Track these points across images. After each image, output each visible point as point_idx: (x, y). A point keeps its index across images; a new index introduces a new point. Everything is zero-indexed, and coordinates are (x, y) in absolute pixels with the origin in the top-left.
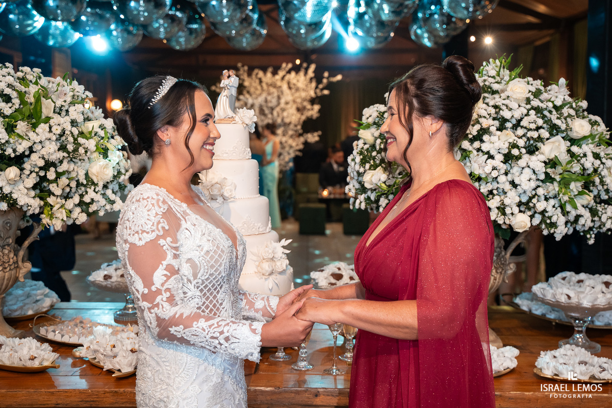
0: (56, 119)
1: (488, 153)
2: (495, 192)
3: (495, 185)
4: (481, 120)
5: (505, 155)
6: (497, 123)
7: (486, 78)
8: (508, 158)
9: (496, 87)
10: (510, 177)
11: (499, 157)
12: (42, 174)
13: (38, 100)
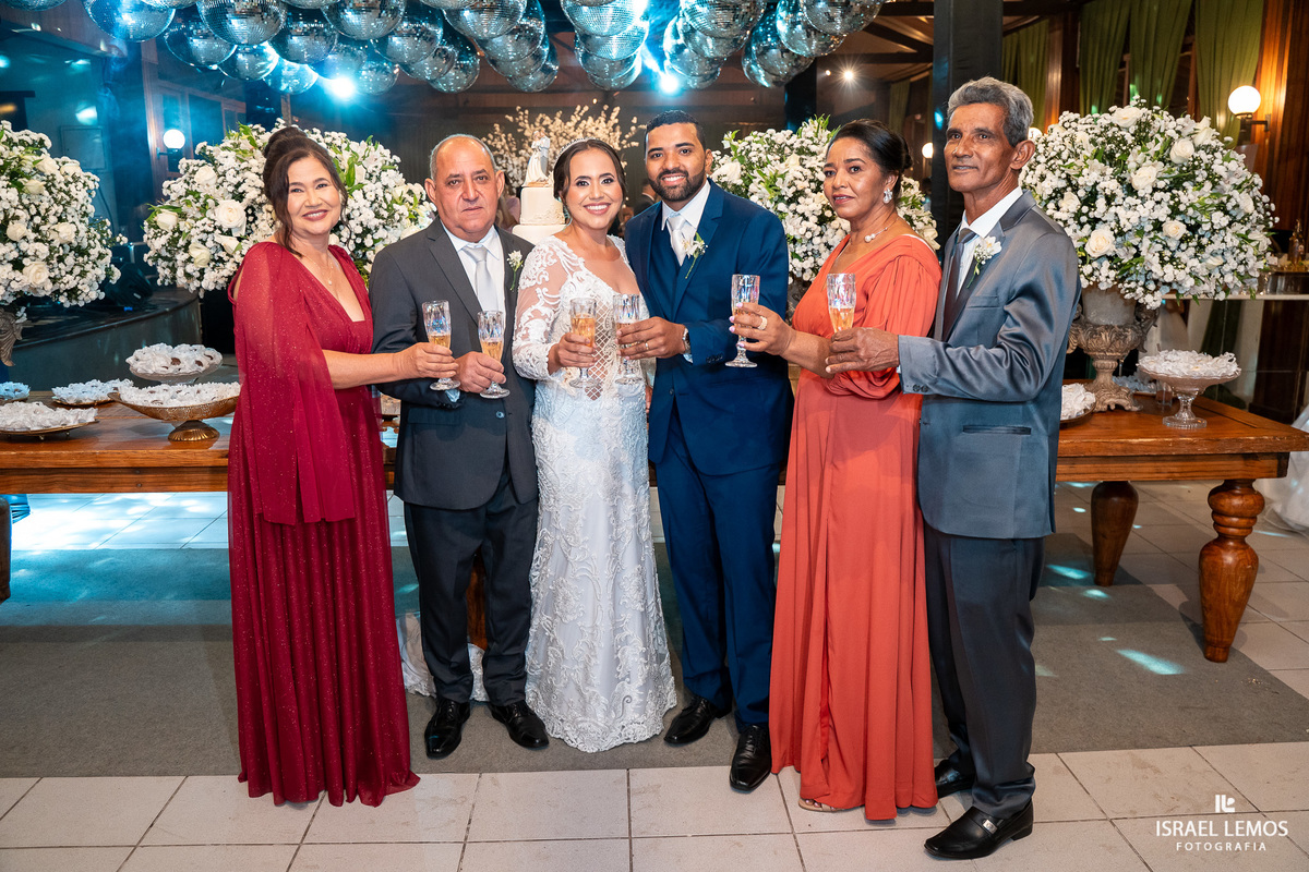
0: (369, 186)
1: (803, 215)
2: (810, 253)
3: (810, 247)
4: (797, 182)
5: (818, 217)
6: (813, 185)
7: (803, 139)
8: (822, 220)
9: (813, 148)
10: (824, 239)
11: (814, 219)
12: (359, 241)
13: (351, 167)
